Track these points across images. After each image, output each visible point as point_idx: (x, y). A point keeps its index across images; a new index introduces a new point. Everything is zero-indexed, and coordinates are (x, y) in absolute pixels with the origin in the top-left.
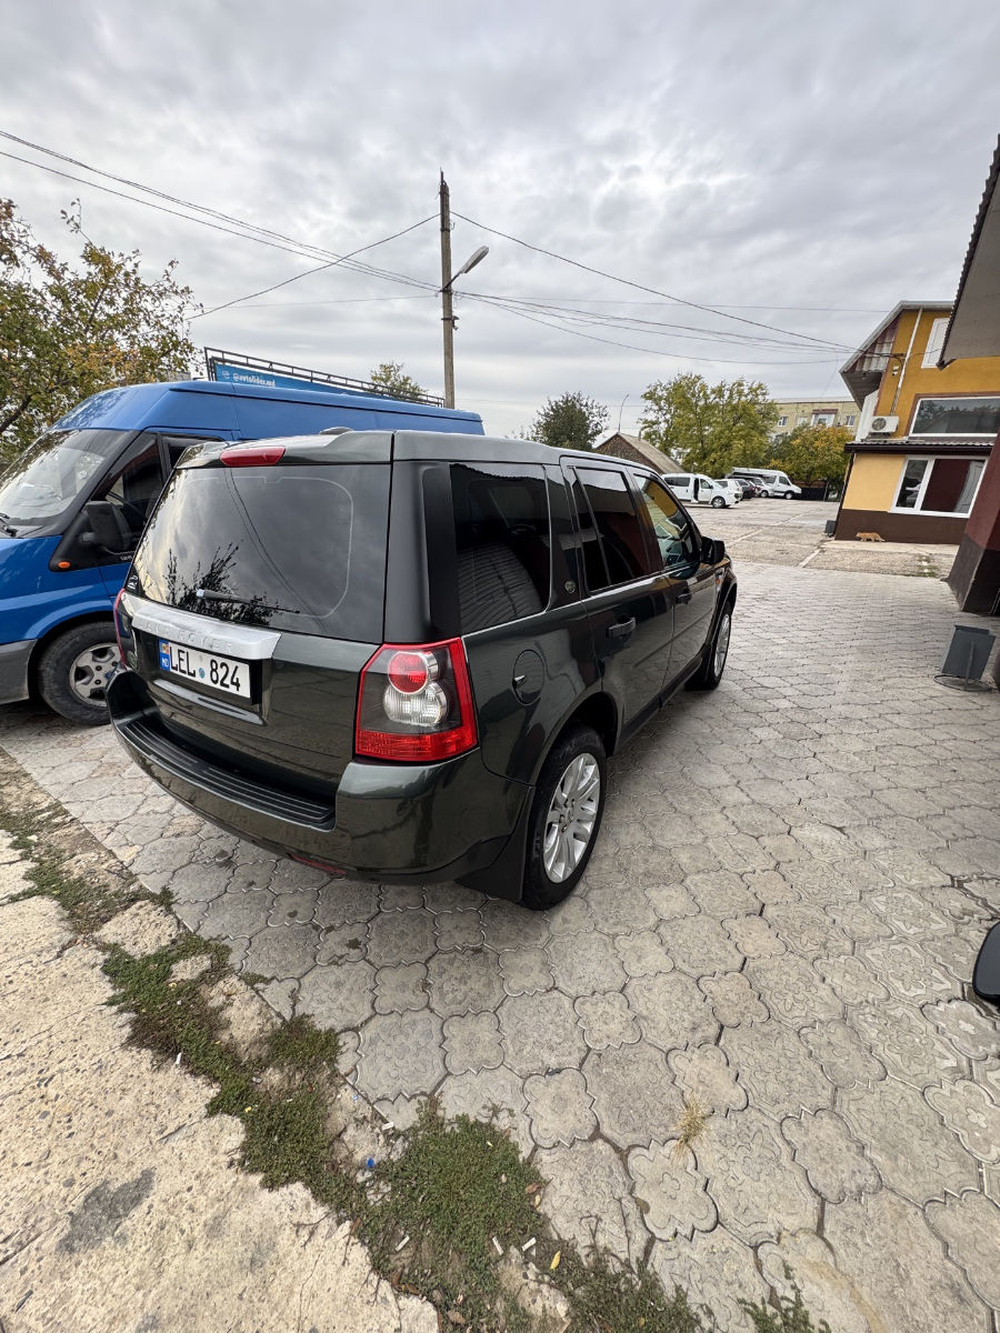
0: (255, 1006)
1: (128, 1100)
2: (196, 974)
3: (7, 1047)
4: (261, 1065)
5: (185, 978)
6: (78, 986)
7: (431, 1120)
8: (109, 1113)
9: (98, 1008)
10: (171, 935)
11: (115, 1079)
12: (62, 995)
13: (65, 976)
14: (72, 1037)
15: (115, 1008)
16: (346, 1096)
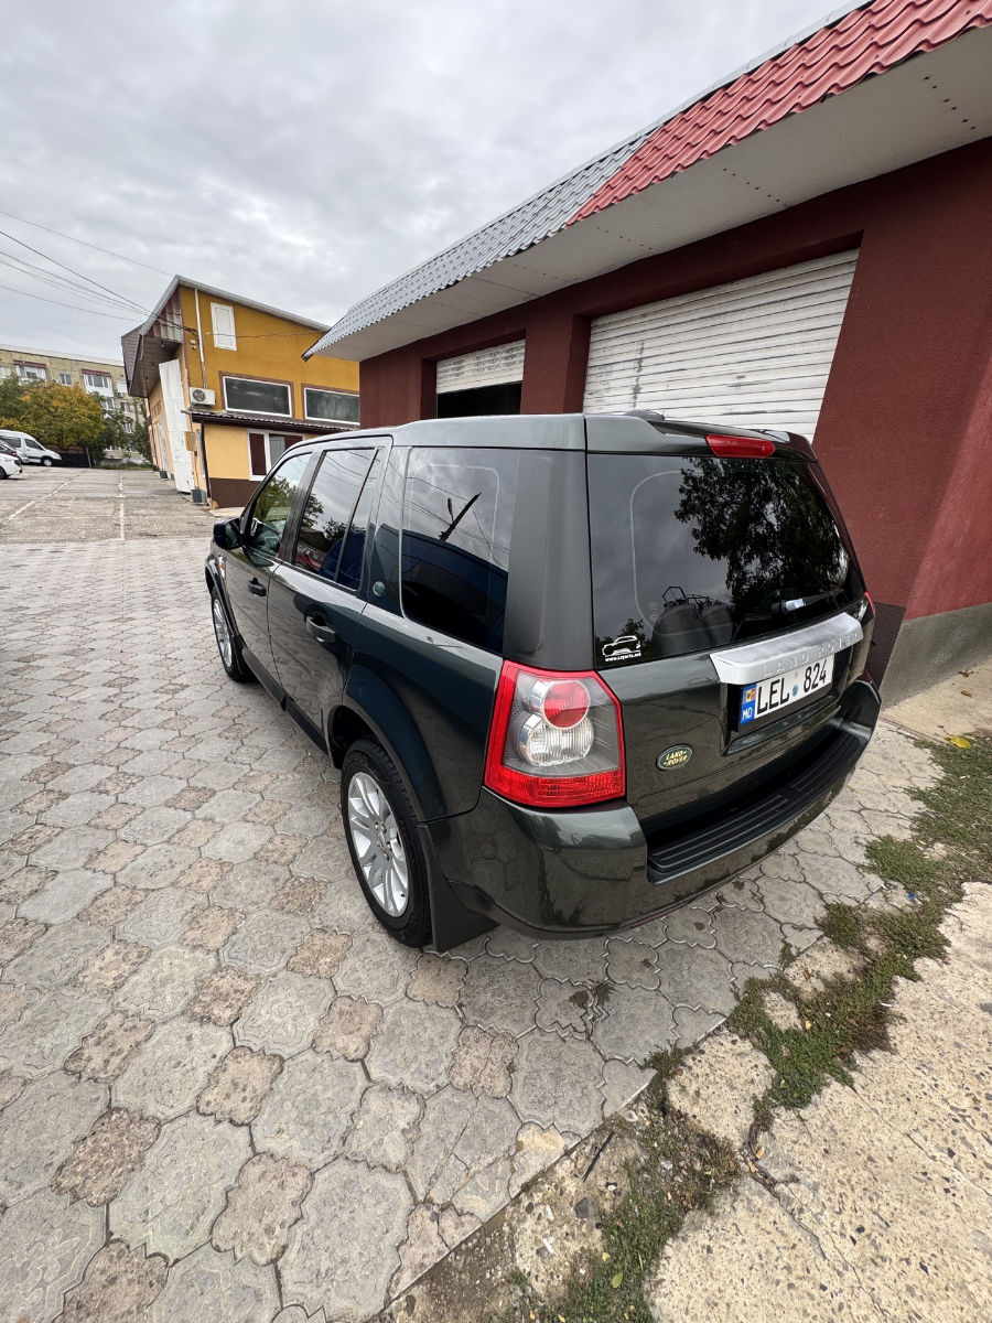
0: (816, 954)
1: (940, 1034)
2: (790, 1005)
3: (949, 1175)
4: (865, 952)
5: (796, 1015)
6: (838, 1127)
7: (872, 869)
8: (958, 1045)
9: (860, 1090)
10: (734, 1042)
11: (928, 1050)
12: (857, 1140)
13: (826, 1151)
14: (906, 1105)
15: (854, 1074)
16: (873, 904)
